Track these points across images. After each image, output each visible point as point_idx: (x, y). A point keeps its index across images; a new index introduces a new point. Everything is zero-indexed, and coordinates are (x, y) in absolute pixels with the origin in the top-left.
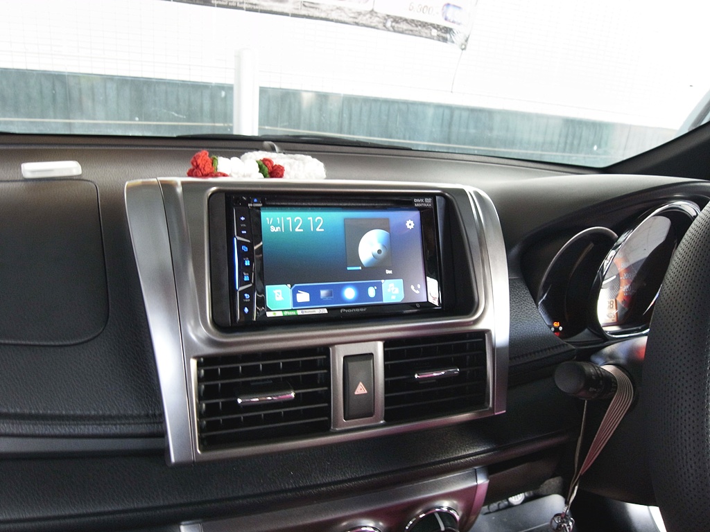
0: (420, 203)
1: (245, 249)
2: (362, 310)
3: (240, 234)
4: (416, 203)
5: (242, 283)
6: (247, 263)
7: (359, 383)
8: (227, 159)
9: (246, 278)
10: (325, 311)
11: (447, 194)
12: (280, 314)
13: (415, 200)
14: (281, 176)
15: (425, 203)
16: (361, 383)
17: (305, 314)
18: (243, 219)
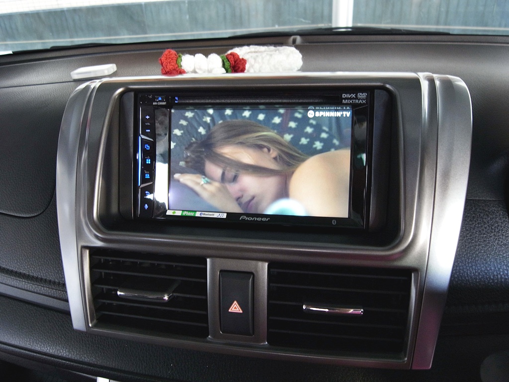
0: (351, 99)
1: (148, 147)
2: (264, 219)
3: (144, 133)
4: (345, 99)
5: (144, 180)
6: (148, 161)
7: (233, 302)
8: (192, 56)
9: (147, 176)
10: (224, 216)
11: (388, 86)
12: (179, 213)
13: (344, 96)
14: (243, 70)
15: (356, 98)
16: (235, 302)
17: (203, 216)
18: (148, 117)
